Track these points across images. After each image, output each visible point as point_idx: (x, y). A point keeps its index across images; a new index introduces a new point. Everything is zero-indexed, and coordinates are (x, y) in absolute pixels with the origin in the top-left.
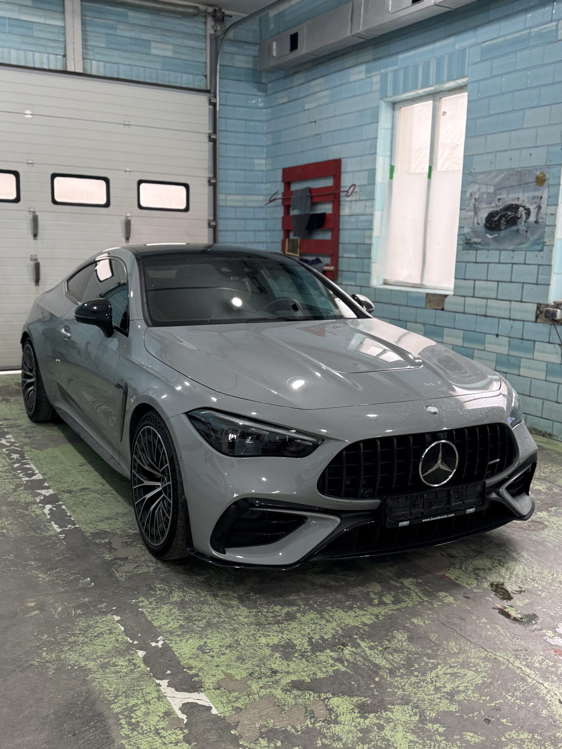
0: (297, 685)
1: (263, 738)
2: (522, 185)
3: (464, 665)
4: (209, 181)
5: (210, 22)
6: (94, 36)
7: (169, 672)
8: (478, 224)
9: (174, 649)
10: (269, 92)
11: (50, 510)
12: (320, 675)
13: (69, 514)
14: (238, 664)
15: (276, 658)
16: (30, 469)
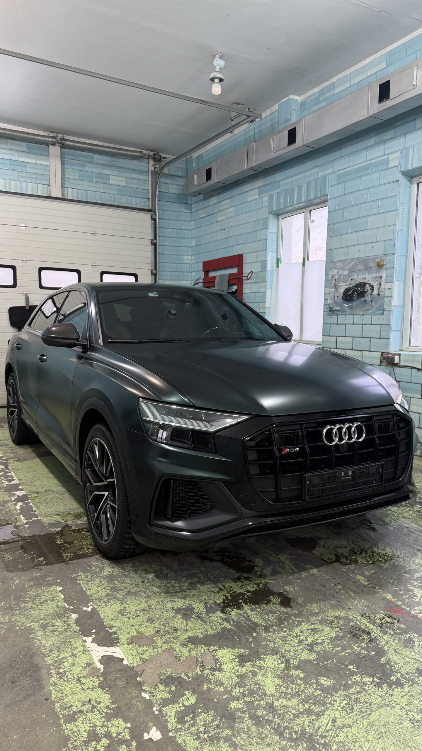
0: (193, 640)
1: (162, 684)
2: (367, 269)
3: (321, 622)
4: (152, 272)
5: (151, 162)
6: (70, 172)
7: (94, 631)
8: (338, 297)
9: (100, 613)
10: (193, 210)
11: (21, 506)
12: (211, 632)
13: (34, 509)
14: (148, 624)
15: (178, 619)
16: (11, 476)
